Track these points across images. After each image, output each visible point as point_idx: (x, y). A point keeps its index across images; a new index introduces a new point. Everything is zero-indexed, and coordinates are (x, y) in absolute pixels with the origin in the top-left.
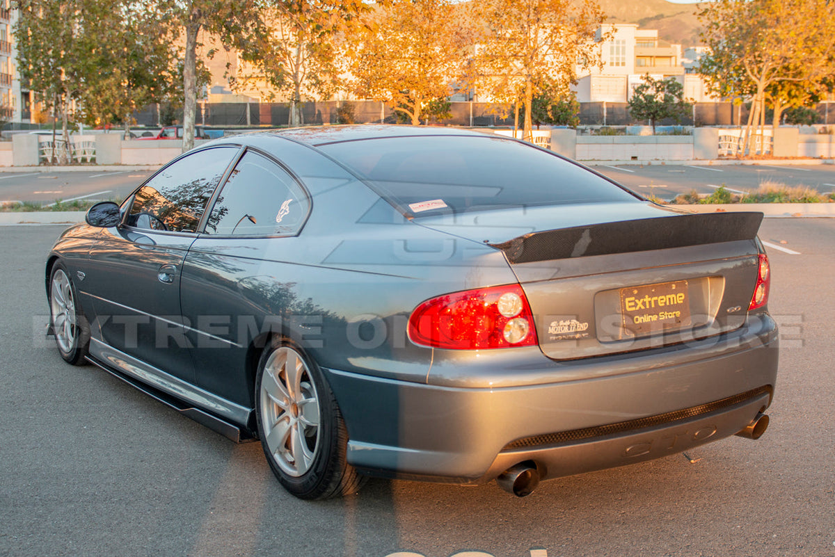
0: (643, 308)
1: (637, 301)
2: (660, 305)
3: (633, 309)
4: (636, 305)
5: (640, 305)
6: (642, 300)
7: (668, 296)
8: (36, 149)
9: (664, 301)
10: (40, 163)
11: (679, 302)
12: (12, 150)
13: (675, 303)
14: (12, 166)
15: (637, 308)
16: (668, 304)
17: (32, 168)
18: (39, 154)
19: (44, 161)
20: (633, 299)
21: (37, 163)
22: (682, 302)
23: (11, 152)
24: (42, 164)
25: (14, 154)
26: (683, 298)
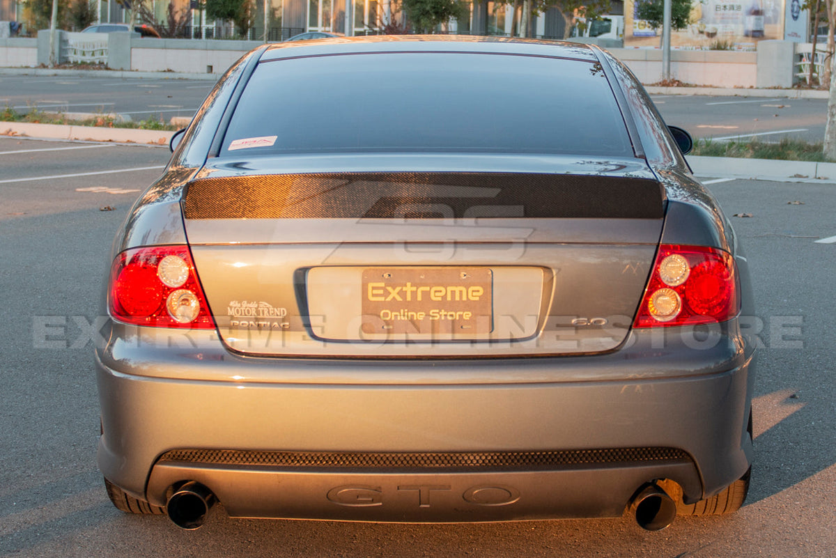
0: (399, 299)
1: (389, 289)
2: (434, 298)
3: (382, 299)
4: (387, 293)
5: (394, 293)
6: (398, 289)
7: (450, 289)
8: (789, 63)
9: (443, 294)
10: (793, 85)
11: (471, 298)
12: (756, 64)
13: (464, 298)
14: (752, 87)
15: (389, 299)
16: (449, 298)
17: (777, 91)
18: (794, 71)
19: (799, 83)
20: (383, 285)
21: (790, 85)
22: (477, 299)
23: (754, 66)
24: (796, 86)
25: (758, 70)
26: (481, 293)
